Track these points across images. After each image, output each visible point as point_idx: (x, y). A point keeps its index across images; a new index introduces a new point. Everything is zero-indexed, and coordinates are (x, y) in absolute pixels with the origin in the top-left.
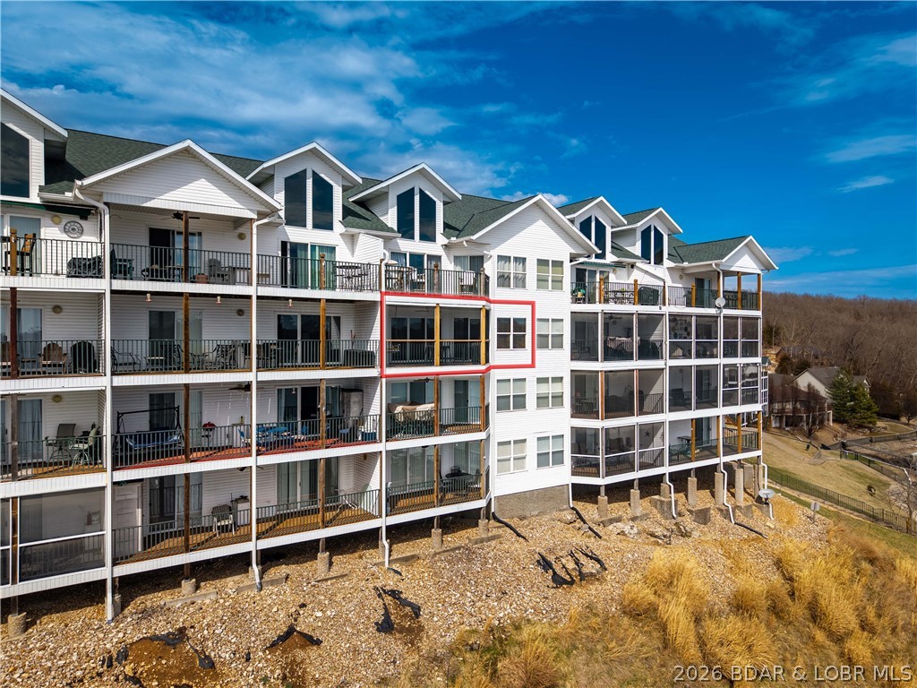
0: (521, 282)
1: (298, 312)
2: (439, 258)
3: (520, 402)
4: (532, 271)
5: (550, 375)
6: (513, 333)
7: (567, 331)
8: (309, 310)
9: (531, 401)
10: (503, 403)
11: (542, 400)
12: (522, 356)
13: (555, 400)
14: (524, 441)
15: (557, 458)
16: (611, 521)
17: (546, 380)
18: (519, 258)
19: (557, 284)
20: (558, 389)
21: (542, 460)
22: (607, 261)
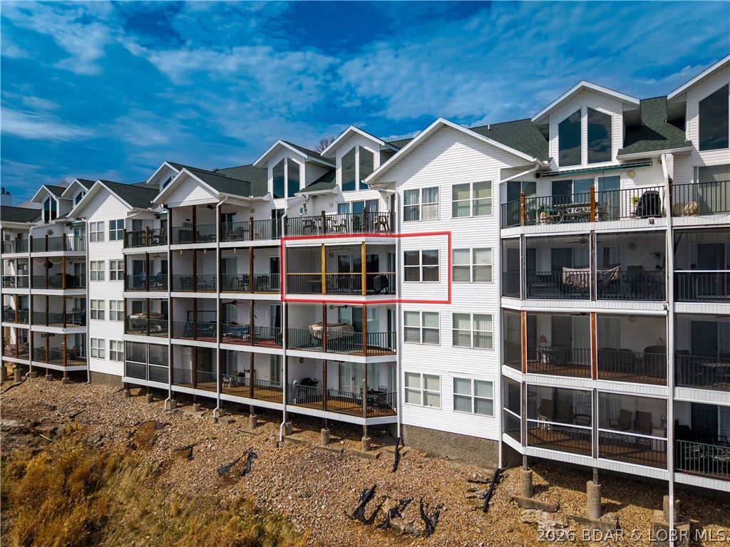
0: (432, 213)
2: (377, 201)
3: (431, 336)
4: (445, 201)
5: (472, 311)
6: (421, 265)
7: (495, 260)
9: (445, 337)
10: (411, 334)
12: (437, 290)
13: (481, 340)
14: (437, 377)
15: (482, 406)
16: (533, 506)
17: (466, 316)
18: (430, 189)
19: (481, 208)
20: (484, 328)
21: (460, 403)
22: (615, 162)
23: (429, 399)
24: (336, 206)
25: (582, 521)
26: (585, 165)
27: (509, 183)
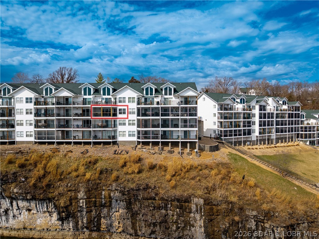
0: (124, 102)
1: (86, 109)
2: (111, 98)
3: (124, 124)
4: (127, 100)
6: (122, 112)
7: (136, 111)
8: (87, 108)
9: (127, 124)
10: (120, 124)
11: (129, 124)
12: (125, 116)
13: (133, 124)
14: (125, 131)
15: (134, 135)
16: (142, 149)
17: (131, 120)
18: (124, 98)
19: (133, 102)
20: (134, 122)
21: (130, 135)
22: (153, 96)
23: (124, 135)
24: (101, 98)
25: (149, 149)
26: (149, 96)
27: (138, 98)
